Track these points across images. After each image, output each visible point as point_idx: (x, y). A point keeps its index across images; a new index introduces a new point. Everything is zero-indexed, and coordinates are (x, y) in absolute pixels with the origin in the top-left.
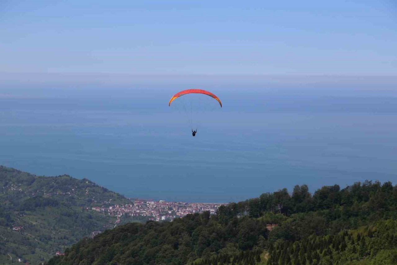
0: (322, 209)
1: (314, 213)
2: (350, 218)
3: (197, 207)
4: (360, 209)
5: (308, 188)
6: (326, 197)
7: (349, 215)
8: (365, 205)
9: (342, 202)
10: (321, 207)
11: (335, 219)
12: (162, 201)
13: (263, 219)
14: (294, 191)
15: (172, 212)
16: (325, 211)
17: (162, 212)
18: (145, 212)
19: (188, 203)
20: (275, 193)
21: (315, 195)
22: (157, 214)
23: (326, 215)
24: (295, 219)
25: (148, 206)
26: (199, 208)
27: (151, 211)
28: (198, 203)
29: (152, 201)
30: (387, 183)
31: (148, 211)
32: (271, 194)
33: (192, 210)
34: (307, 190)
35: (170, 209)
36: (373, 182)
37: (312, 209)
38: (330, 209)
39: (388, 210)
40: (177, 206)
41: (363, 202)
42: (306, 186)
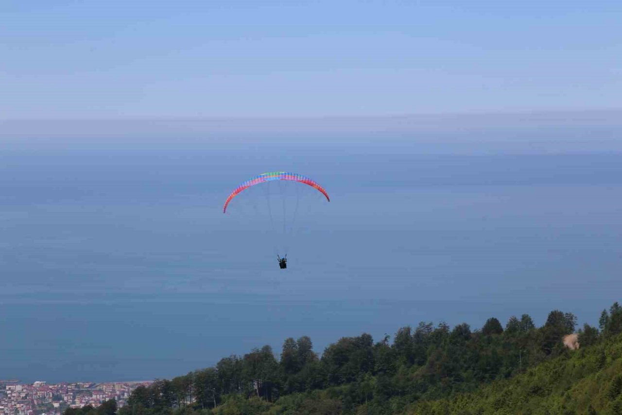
0: (339, 384)
1: (323, 393)
2: (390, 400)
3: (114, 391)
4: (408, 380)
5: (311, 343)
6: (346, 360)
7: (388, 392)
8: (419, 372)
9: (376, 368)
10: (336, 380)
11: (363, 402)
12: (40, 383)
13: (221, 410)
14: (284, 350)
15: (60, 405)
16: (343, 387)
17: (40, 407)
18: (3, 407)
19: (95, 384)
20: (247, 356)
21: (324, 356)
22: (28, 410)
23: (346, 395)
24: (286, 407)
25: (9, 396)
26: (118, 393)
27: (15, 405)
28: (115, 383)
29: (17, 384)
30: (460, 326)
31: (9, 405)
32: (239, 358)
33: (103, 398)
34: (310, 347)
35: (57, 398)
36: (436, 326)
37: (318, 386)
38: (352, 383)
39: (459, 379)
40: (72, 391)
41: (415, 366)
42: (307, 339)
